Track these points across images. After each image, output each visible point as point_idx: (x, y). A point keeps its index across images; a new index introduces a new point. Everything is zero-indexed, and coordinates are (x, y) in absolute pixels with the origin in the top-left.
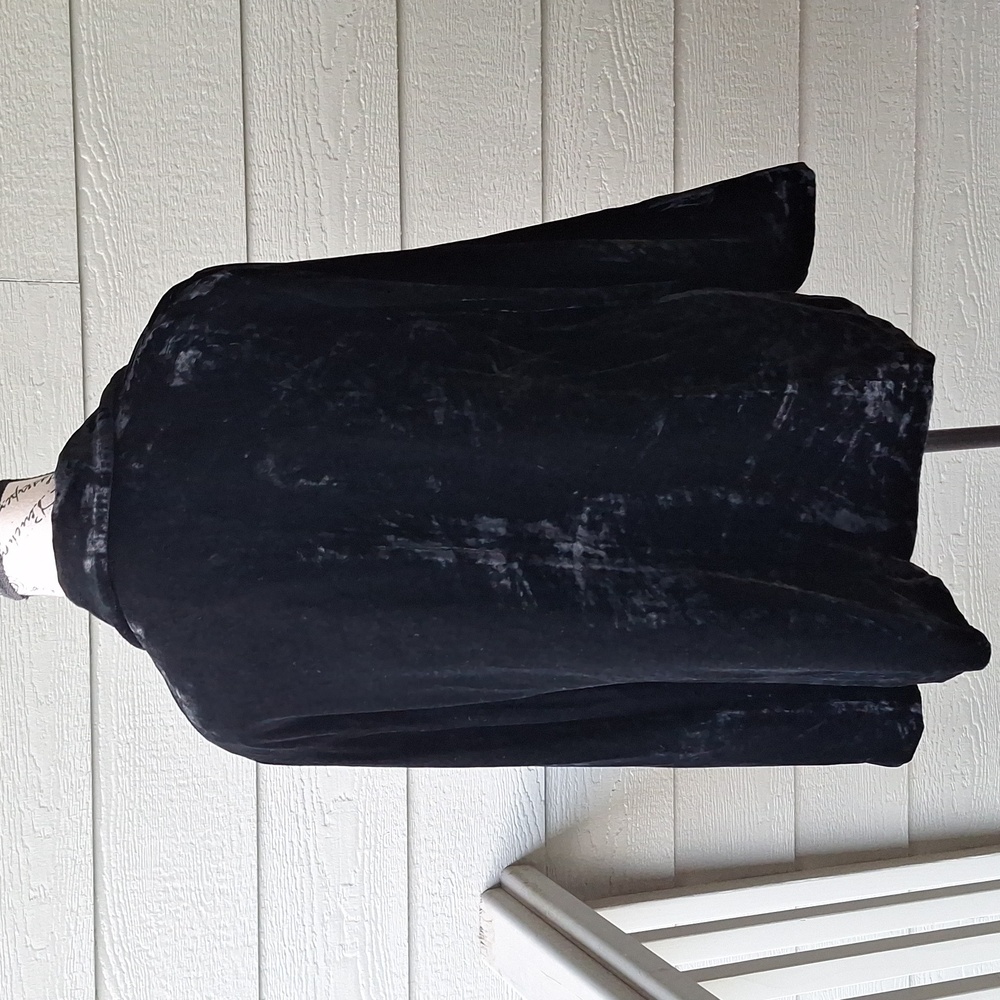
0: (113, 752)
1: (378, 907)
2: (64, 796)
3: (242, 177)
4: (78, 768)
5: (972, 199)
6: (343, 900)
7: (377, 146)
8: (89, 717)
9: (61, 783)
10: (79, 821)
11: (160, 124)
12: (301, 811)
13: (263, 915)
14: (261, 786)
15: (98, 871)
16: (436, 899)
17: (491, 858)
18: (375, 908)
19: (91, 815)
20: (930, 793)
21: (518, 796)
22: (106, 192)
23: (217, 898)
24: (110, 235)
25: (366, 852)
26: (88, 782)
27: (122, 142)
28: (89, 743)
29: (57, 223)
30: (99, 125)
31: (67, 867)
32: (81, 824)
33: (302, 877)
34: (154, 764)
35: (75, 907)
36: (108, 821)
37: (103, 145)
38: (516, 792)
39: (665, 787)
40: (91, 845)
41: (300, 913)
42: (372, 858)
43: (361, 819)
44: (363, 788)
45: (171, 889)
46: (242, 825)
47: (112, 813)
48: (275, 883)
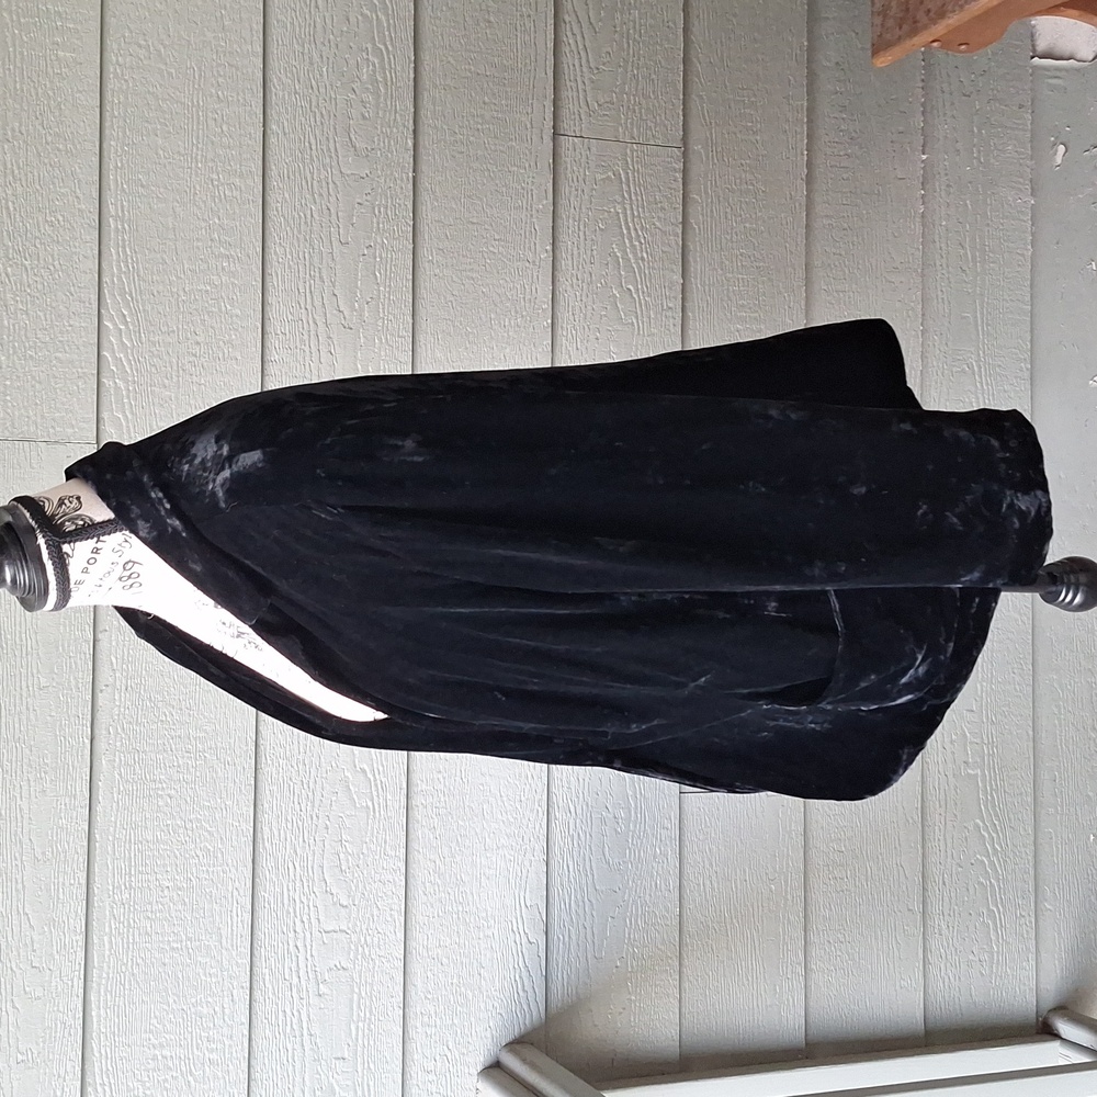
0: (107, 913)
1: (371, 1083)
2: (57, 957)
3: (259, 345)
4: (72, 928)
5: (981, 377)
6: (335, 1075)
7: (391, 317)
8: (85, 876)
9: (54, 944)
10: (70, 983)
11: (181, 293)
12: (295, 980)
13: (253, 1088)
14: (255, 952)
15: (88, 1036)
16: (431, 1077)
17: (489, 1035)
18: (368, 1085)
19: (82, 977)
20: (947, 980)
21: (518, 971)
22: (126, 356)
23: (207, 1069)
24: (128, 397)
25: (361, 1024)
26: (82, 943)
27: (144, 310)
28: (84, 902)
29: (78, 387)
30: (123, 294)
31: (56, 1032)
32: (72, 986)
33: (294, 1049)
34: (149, 926)
35: (62, 1073)
36: (99, 985)
37: (126, 313)
38: (516, 966)
39: (669, 965)
40: (81, 1009)
41: (291, 1087)
42: (366, 1031)
43: (357, 990)
44: (359, 957)
45: (160, 1058)
46: (235, 992)
47: (104, 975)
48: (266, 1054)
